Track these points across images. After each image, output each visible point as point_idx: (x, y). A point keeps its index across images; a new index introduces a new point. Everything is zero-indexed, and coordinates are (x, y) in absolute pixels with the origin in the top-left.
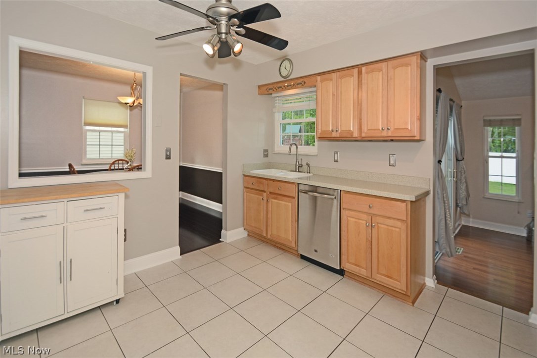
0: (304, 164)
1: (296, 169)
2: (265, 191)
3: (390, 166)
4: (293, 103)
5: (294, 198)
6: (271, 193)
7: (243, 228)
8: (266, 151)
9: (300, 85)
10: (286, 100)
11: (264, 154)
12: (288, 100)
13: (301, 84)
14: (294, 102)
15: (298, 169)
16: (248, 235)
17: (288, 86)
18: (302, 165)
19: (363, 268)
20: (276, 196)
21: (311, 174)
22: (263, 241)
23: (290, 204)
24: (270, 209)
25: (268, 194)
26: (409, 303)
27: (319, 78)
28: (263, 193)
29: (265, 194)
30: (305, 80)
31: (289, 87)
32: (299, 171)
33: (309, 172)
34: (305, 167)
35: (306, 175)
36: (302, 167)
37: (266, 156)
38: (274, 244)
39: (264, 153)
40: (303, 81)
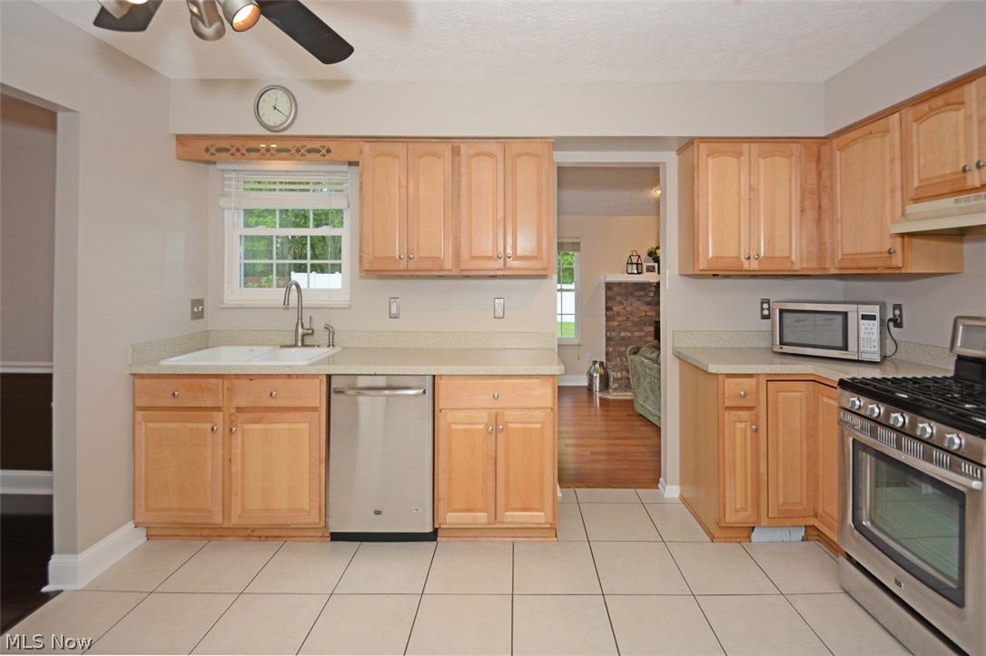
0: (319, 326)
1: (296, 340)
2: (218, 409)
3: (495, 318)
4: (277, 193)
5: (315, 409)
6: (239, 410)
7: (131, 524)
8: (198, 303)
9: (317, 156)
10: (259, 183)
11: (193, 313)
12: (264, 183)
13: (318, 151)
14: (281, 190)
15: (303, 340)
16: (149, 537)
17: (279, 150)
18: (313, 330)
19: (480, 511)
20: (260, 415)
21: (337, 349)
22: (209, 538)
23: (305, 426)
24: (239, 451)
25: (231, 415)
26: (551, 539)
27: (367, 147)
28: (215, 414)
29: (218, 416)
30: (329, 144)
31: (283, 154)
32: (303, 345)
33: (331, 344)
34: (321, 336)
35: (324, 351)
36: (312, 334)
37: (198, 316)
38: (249, 532)
39: (192, 309)
40: (324, 147)
